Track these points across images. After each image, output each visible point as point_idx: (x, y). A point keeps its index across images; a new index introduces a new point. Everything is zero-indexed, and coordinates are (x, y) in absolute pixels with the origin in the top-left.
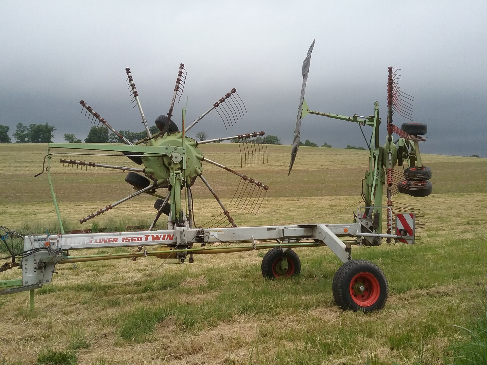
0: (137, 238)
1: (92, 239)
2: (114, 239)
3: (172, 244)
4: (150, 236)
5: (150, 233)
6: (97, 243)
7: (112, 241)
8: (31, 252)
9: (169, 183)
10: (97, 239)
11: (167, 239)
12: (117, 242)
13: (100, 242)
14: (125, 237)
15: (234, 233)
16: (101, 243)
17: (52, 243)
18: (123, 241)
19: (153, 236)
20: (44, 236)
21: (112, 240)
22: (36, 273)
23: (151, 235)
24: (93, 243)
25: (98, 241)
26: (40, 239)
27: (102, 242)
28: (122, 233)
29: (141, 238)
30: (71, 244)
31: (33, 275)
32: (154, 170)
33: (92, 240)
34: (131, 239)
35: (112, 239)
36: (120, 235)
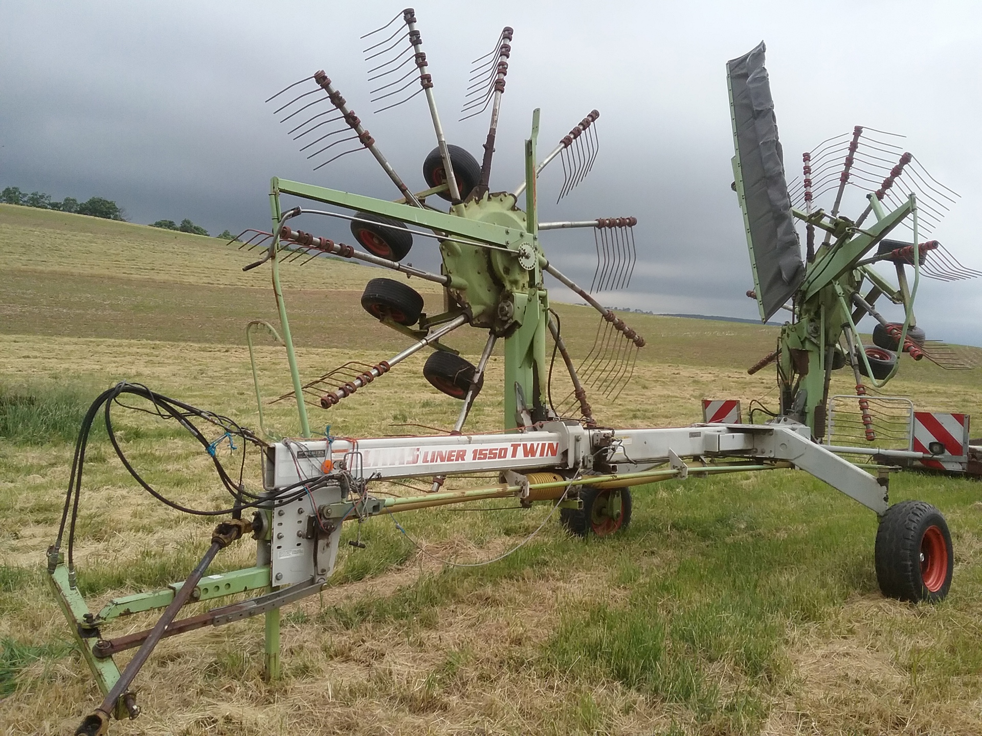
0: (498, 452)
1: (418, 453)
2: (459, 452)
3: (556, 466)
4: (520, 445)
5: (521, 440)
6: (428, 462)
7: (454, 458)
8: (304, 490)
9: (512, 318)
10: (428, 452)
11: (547, 455)
12: (464, 460)
13: (432, 461)
14: (479, 447)
15: (645, 443)
16: (434, 463)
17: (338, 464)
18: (474, 459)
19: (525, 446)
20: (320, 445)
21: (454, 456)
22: (301, 548)
23: (522, 443)
24: (420, 463)
25: (429, 459)
26: (311, 451)
27: (436, 461)
28: (474, 437)
29: (506, 450)
30: (377, 465)
31: (295, 555)
32: (467, 280)
33: (418, 455)
34: (488, 452)
35: (455, 453)
36: (470, 443)
